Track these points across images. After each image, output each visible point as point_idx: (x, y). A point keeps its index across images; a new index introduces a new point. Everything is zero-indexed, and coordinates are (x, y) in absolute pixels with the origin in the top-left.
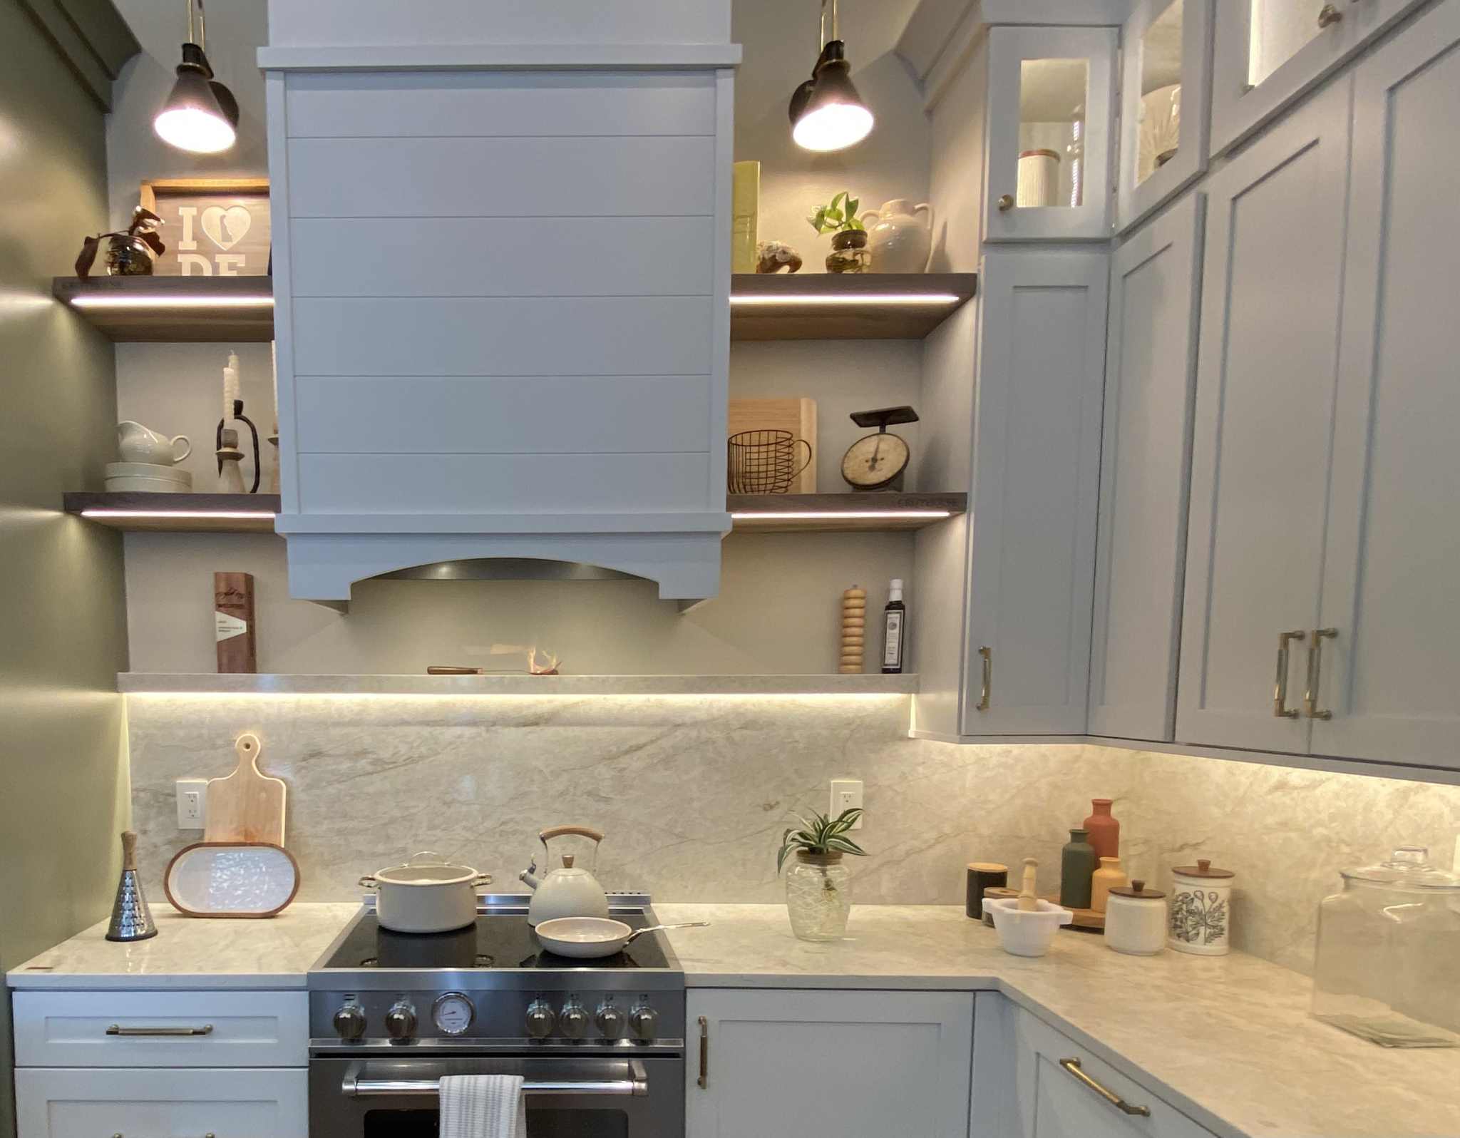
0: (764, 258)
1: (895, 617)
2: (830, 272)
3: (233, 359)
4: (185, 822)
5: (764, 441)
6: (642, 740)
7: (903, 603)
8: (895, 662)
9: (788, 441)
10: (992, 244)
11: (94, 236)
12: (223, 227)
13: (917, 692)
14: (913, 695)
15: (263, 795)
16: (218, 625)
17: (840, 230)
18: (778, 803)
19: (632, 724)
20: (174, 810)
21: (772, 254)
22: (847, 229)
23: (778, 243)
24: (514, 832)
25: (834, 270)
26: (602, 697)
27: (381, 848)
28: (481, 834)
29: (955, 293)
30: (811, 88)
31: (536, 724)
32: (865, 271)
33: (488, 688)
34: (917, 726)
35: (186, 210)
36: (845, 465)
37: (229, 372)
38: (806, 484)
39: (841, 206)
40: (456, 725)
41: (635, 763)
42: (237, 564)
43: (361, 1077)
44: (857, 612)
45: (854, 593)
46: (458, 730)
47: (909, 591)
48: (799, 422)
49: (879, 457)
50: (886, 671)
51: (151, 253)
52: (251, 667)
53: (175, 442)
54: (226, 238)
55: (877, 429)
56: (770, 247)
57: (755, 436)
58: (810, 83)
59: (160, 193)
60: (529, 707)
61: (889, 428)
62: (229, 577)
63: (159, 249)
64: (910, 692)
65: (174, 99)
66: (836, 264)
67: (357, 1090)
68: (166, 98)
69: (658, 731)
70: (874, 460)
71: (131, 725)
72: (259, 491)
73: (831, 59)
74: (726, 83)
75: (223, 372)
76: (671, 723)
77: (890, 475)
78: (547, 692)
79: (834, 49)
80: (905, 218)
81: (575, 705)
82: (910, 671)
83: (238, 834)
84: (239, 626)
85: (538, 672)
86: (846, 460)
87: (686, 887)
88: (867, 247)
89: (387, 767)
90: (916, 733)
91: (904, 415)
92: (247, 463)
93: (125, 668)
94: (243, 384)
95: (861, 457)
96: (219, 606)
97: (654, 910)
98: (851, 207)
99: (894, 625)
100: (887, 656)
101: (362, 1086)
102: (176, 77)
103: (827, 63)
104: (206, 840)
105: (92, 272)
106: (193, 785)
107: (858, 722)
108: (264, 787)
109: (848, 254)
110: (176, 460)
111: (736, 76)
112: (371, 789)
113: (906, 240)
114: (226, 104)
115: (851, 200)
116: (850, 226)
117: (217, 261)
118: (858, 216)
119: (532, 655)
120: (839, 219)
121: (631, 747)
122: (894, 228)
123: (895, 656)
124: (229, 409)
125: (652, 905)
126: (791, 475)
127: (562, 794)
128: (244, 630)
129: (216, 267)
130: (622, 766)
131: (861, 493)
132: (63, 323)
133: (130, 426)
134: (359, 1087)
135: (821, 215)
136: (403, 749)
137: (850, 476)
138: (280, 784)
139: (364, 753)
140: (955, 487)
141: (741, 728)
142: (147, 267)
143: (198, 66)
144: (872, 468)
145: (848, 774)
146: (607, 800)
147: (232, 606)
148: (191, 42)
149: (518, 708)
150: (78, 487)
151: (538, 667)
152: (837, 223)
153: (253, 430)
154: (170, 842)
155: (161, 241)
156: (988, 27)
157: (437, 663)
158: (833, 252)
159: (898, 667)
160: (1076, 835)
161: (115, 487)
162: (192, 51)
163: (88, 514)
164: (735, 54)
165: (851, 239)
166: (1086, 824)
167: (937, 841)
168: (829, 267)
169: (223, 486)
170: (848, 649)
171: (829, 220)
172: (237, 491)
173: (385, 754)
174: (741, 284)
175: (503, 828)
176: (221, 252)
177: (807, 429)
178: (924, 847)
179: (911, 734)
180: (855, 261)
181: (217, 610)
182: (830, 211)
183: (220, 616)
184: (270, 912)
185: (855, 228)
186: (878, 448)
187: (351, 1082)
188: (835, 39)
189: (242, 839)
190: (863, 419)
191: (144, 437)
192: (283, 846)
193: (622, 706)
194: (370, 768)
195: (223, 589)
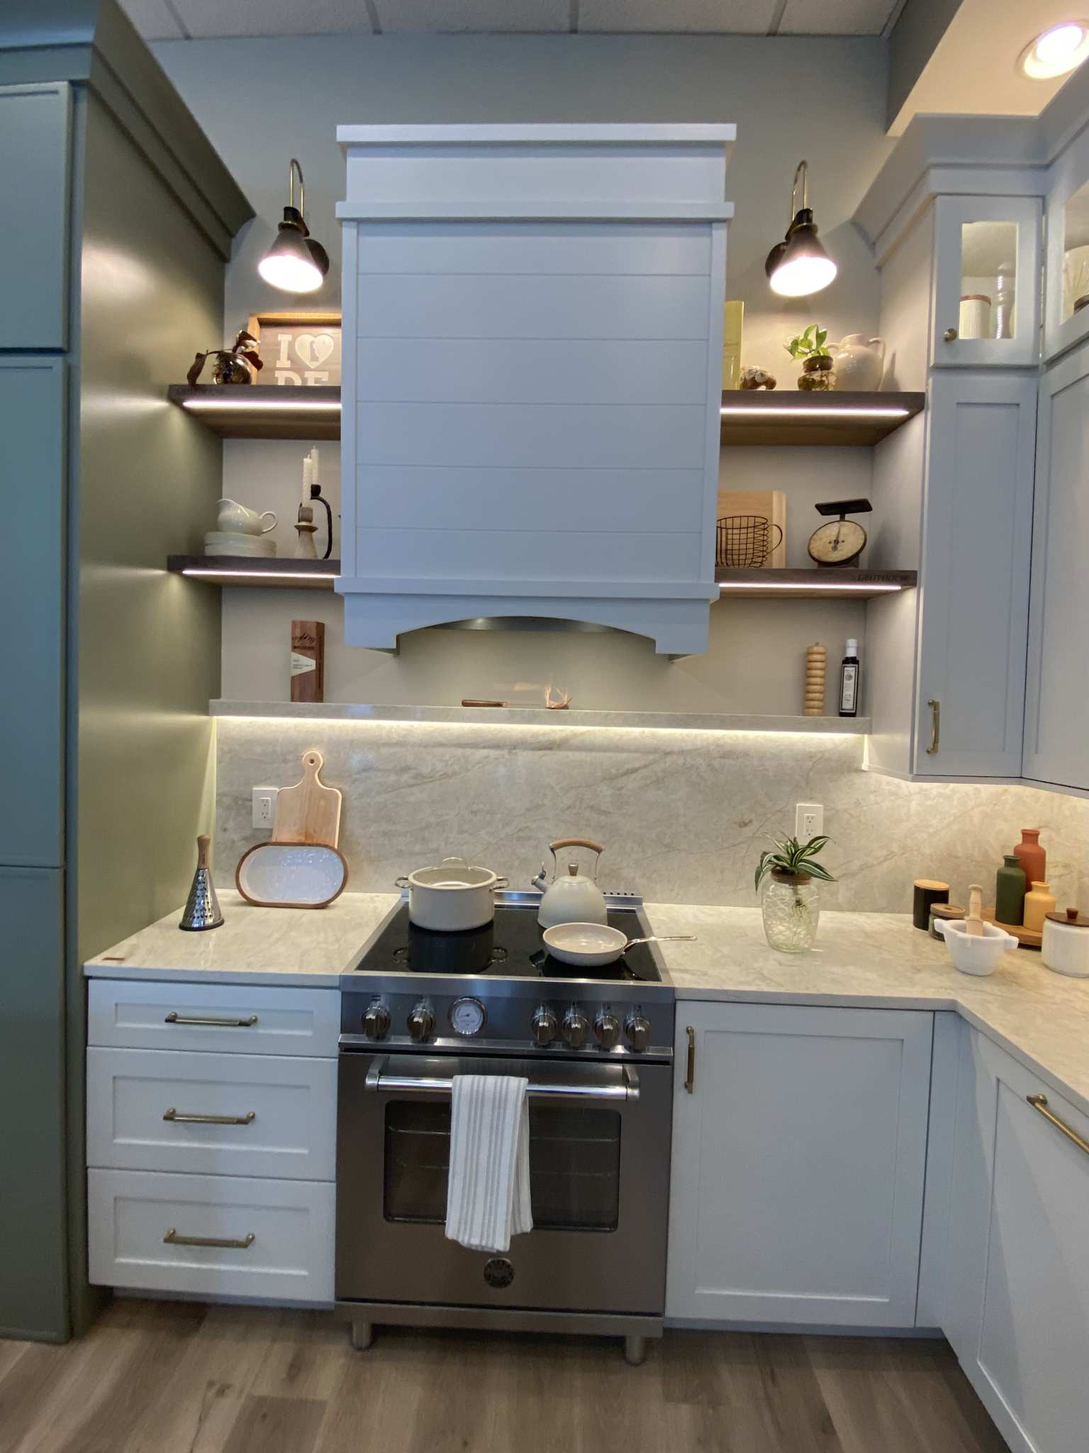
0: (745, 379)
1: (850, 670)
2: (801, 390)
3: (314, 452)
4: (258, 822)
5: (744, 524)
6: (637, 765)
7: (857, 659)
8: (851, 707)
9: (763, 525)
10: (938, 369)
11: (204, 353)
12: (312, 350)
13: (870, 732)
14: (866, 736)
15: (322, 803)
16: (293, 663)
17: (810, 356)
18: (751, 821)
19: (629, 751)
20: (250, 813)
21: (751, 377)
22: (817, 355)
23: (757, 367)
24: (529, 838)
25: (805, 388)
26: (605, 728)
27: (417, 848)
28: (502, 839)
29: (905, 408)
30: (785, 247)
31: (550, 749)
32: (831, 389)
33: (511, 719)
34: (870, 760)
35: (284, 337)
36: (811, 546)
37: (307, 461)
38: (777, 560)
39: (812, 337)
40: (484, 747)
41: (632, 783)
42: (310, 614)
43: (382, 1073)
44: (819, 665)
45: (816, 649)
46: (485, 752)
47: (862, 649)
48: (771, 510)
49: (841, 539)
50: (842, 715)
51: (251, 369)
52: (319, 696)
53: (263, 517)
54: (314, 358)
55: (837, 517)
56: (750, 371)
57: (737, 521)
58: (784, 244)
59: (264, 324)
60: (544, 734)
61: (848, 516)
62: (303, 624)
63: (258, 365)
64: (864, 732)
65: (276, 248)
66: (806, 384)
67: (378, 1085)
68: (269, 246)
69: (651, 757)
70: (837, 542)
71: (219, 741)
72: (331, 557)
73: (803, 222)
74: (720, 234)
75: (303, 462)
76: (663, 752)
77: (850, 555)
78: (560, 723)
79: (804, 215)
80: (861, 349)
81: (582, 734)
82: (862, 715)
83: (299, 835)
84: (309, 664)
85: (553, 707)
86: (812, 541)
87: (672, 890)
88: (833, 370)
89: (425, 780)
90: (869, 767)
91: (862, 506)
92: (321, 534)
93: (217, 695)
94: (321, 472)
95: (825, 540)
96: (294, 648)
97: (645, 909)
98: (821, 338)
99: (850, 677)
100: (844, 702)
101: (384, 1082)
102: (277, 232)
103: (800, 226)
104: (273, 840)
105: (200, 380)
106: (265, 791)
107: (819, 756)
108: (324, 795)
109: (816, 376)
110: (264, 531)
111: (729, 227)
112: (412, 799)
113: (863, 366)
114: (320, 256)
115: (820, 332)
116: (818, 352)
117: (306, 376)
118: (824, 346)
119: (548, 692)
120: (809, 347)
121: (628, 770)
122: (852, 357)
123: (851, 702)
124: (307, 492)
125: (643, 904)
126: (765, 553)
127: (569, 807)
128: (314, 667)
129: (304, 380)
130: (620, 785)
131: (825, 569)
132: (177, 421)
133: (228, 502)
134: (380, 1083)
135: (795, 343)
136: (439, 766)
137: (815, 555)
138: (337, 794)
139: (406, 769)
140: (905, 565)
141: (721, 757)
142: (246, 378)
143: (295, 224)
144: (835, 548)
145: (811, 799)
146: (606, 813)
147: (305, 648)
148: (291, 206)
149: (536, 735)
150: (182, 551)
151: (552, 702)
152: (808, 351)
153: (328, 507)
154: (246, 839)
155: (260, 358)
156: (935, 196)
157: (468, 698)
158: (803, 374)
159: (854, 711)
160: (1009, 862)
161: (210, 551)
162: (291, 212)
163: (187, 572)
164: (727, 210)
165: (820, 363)
166: (1016, 851)
167: (886, 859)
168: (800, 386)
169: (299, 553)
170: (811, 696)
171: (801, 348)
172: (309, 556)
173: (426, 770)
174: (729, 398)
175: (521, 834)
176: (309, 369)
177: (778, 515)
178: (875, 863)
179: (864, 767)
180: (822, 382)
181: (292, 651)
182: (802, 340)
183: (295, 656)
184: (322, 904)
185: (822, 354)
186: (839, 532)
187: (373, 1076)
188: (805, 207)
189: (302, 839)
190: (825, 509)
191: (237, 512)
192: (336, 847)
193: (621, 736)
194: (411, 781)
195: (298, 634)
